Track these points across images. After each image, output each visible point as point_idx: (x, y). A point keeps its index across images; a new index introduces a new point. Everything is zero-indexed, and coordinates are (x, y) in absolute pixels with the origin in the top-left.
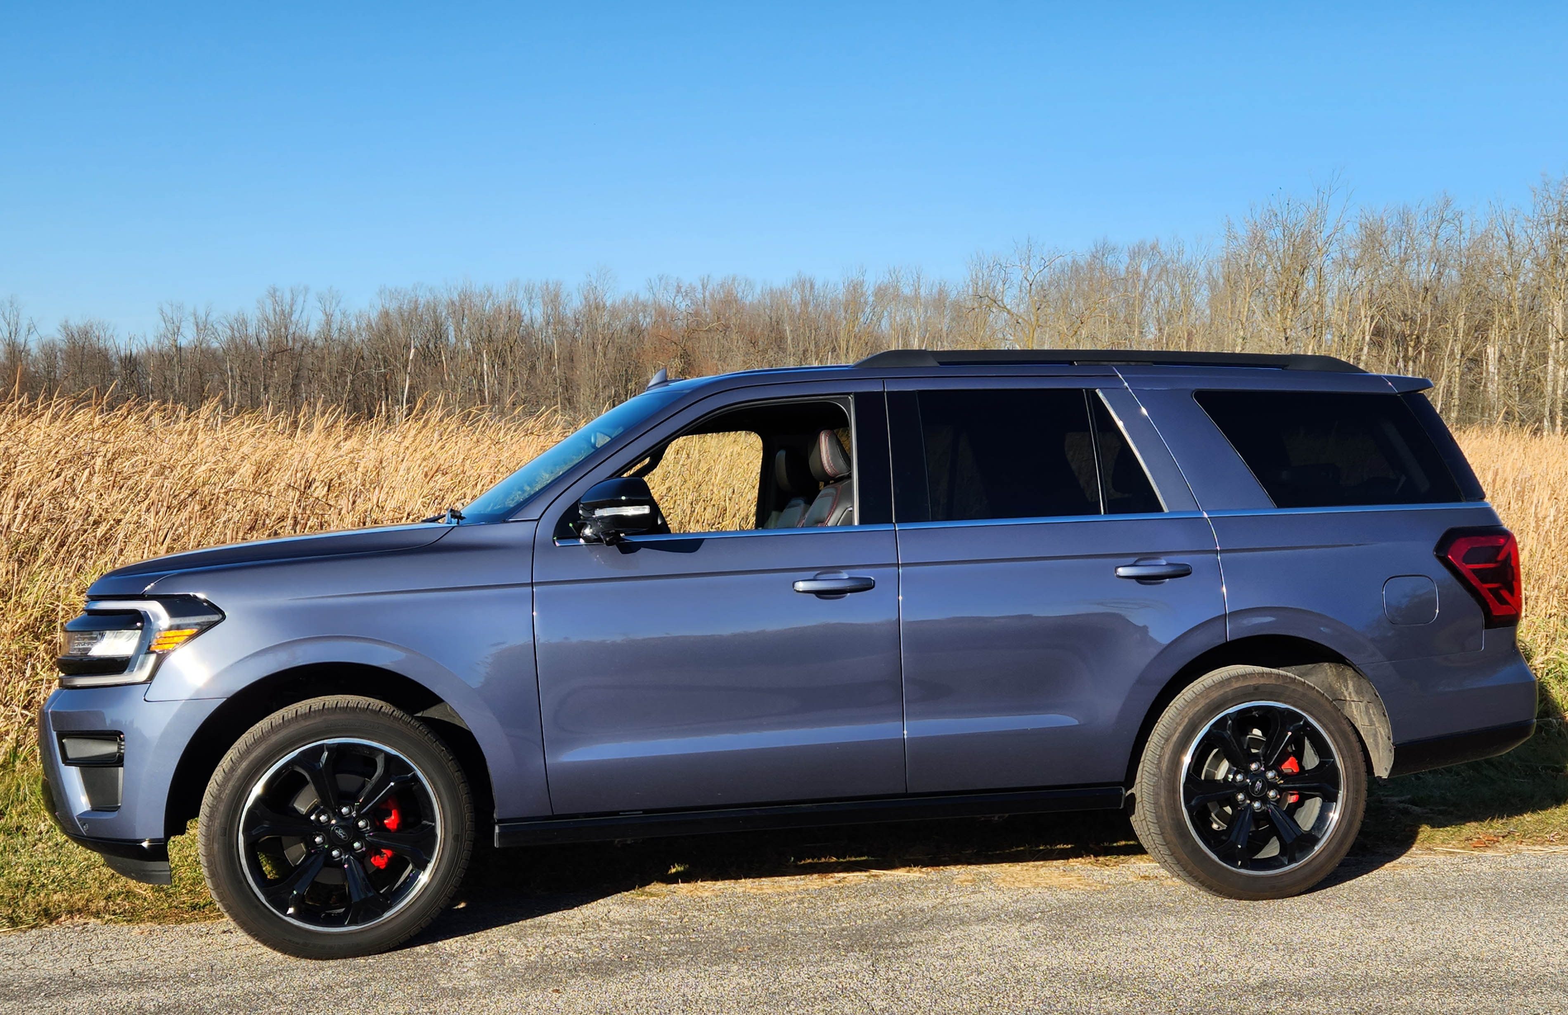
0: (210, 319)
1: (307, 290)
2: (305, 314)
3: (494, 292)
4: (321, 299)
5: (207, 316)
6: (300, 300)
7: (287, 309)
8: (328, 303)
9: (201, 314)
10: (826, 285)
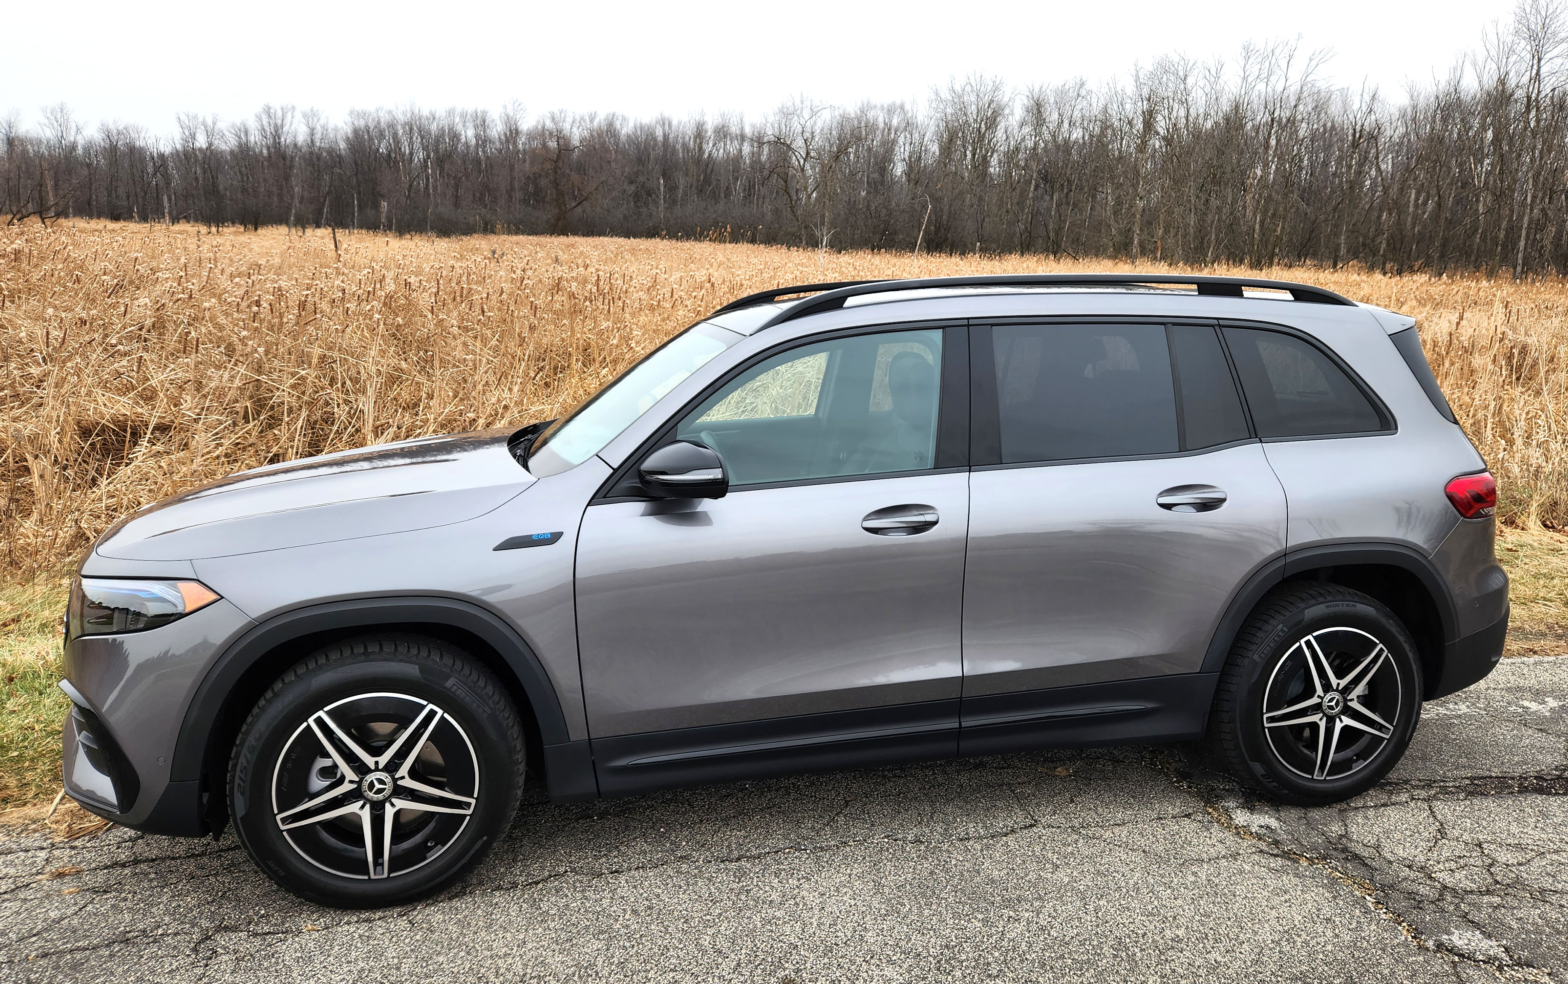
0: (217, 127)
1: (293, 108)
2: (293, 128)
3: (437, 116)
4: (305, 116)
5: (214, 124)
6: (289, 115)
7: (279, 122)
8: (310, 119)
9: (210, 123)
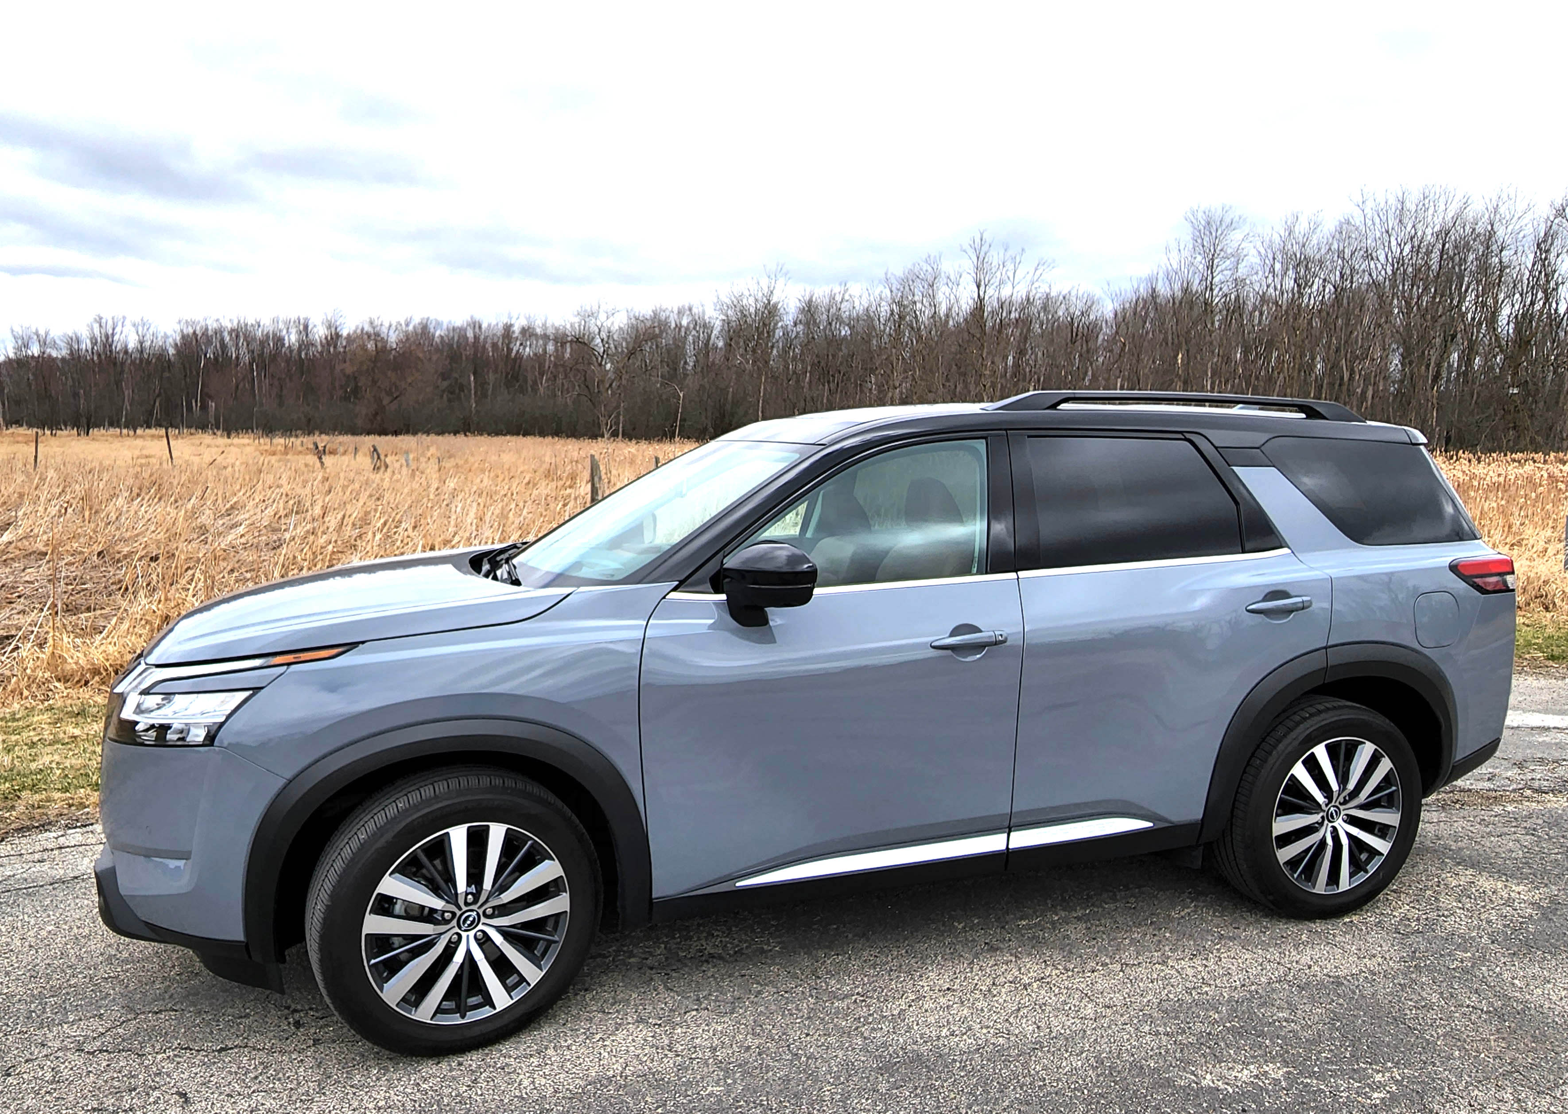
0: (49, 337)
1: (124, 317)
2: (124, 336)
3: (262, 324)
4: (135, 325)
5: (47, 333)
6: (120, 324)
7: (110, 331)
8: (141, 328)
9: (43, 332)
10: (489, 325)
